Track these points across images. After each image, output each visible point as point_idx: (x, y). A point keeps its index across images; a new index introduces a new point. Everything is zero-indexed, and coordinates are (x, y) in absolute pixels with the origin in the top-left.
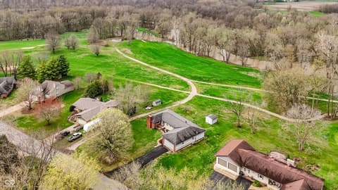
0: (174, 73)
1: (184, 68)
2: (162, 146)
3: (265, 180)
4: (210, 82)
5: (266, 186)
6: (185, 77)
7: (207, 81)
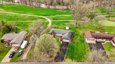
0: (34, 15)
1: (36, 12)
2: (63, 42)
3: (104, 40)
4: (51, 16)
5: (105, 42)
6: (40, 16)
7: (49, 16)
